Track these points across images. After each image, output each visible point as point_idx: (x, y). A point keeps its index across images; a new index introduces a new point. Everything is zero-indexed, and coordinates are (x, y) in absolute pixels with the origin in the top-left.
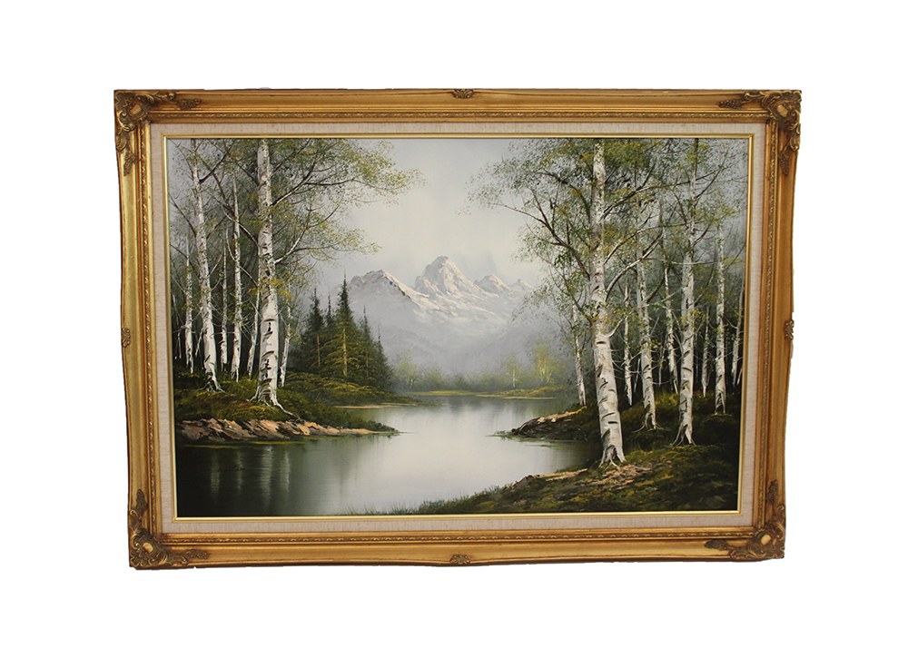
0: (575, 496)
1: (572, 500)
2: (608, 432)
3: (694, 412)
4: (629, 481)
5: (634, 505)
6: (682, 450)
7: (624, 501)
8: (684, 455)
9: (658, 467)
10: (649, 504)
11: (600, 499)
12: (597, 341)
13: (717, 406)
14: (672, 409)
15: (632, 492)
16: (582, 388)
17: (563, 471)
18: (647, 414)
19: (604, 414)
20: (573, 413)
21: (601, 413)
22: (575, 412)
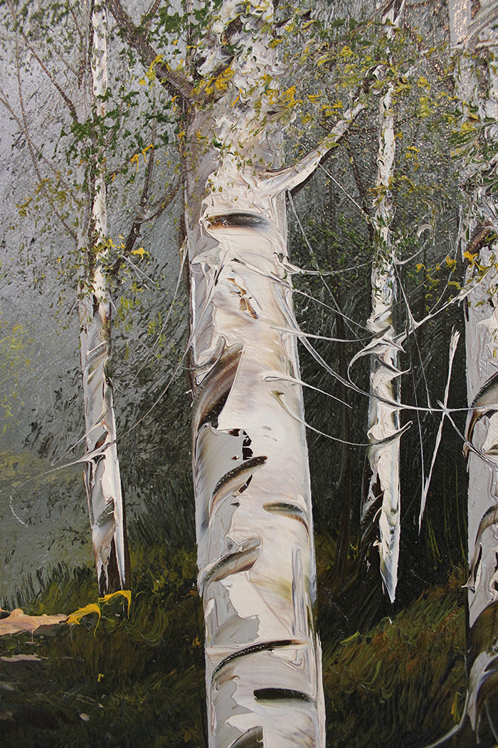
12: (213, 211)
16: (109, 481)
18: (483, 660)
19: (234, 645)
20: (54, 620)
21: (217, 636)
22: (63, 618)
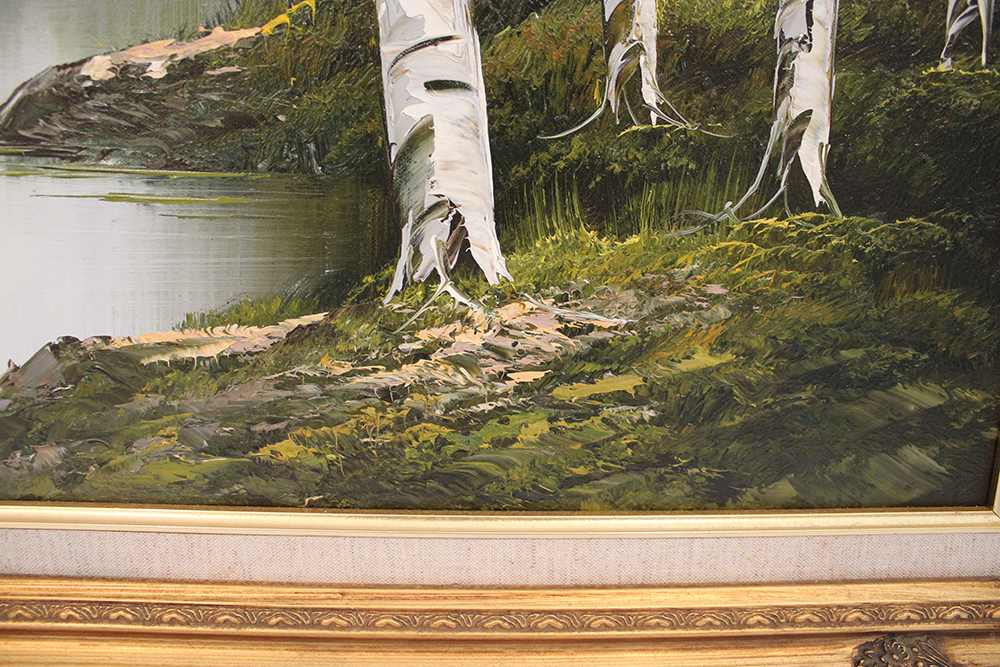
0: (277, 437)
1: (264, 453)
2: (423, 135)
3: (844, 51)
4: (528, 377)
5: (549, 483)
6: (777, 236)
7: (506, 465)
8: (787, 261)
9: (662, 312)
10: (614, 482)
11: (393, 451)
13: (953, 29)
14: (739, 31)
15: (544, 427)
17: (213, 320)
18: (619, 50)
19: (404, 43)
20: (251, 33)
21: (390, 35)
22: (258, 30)
